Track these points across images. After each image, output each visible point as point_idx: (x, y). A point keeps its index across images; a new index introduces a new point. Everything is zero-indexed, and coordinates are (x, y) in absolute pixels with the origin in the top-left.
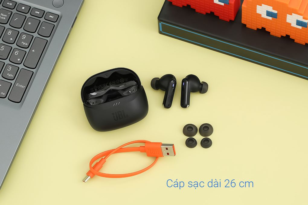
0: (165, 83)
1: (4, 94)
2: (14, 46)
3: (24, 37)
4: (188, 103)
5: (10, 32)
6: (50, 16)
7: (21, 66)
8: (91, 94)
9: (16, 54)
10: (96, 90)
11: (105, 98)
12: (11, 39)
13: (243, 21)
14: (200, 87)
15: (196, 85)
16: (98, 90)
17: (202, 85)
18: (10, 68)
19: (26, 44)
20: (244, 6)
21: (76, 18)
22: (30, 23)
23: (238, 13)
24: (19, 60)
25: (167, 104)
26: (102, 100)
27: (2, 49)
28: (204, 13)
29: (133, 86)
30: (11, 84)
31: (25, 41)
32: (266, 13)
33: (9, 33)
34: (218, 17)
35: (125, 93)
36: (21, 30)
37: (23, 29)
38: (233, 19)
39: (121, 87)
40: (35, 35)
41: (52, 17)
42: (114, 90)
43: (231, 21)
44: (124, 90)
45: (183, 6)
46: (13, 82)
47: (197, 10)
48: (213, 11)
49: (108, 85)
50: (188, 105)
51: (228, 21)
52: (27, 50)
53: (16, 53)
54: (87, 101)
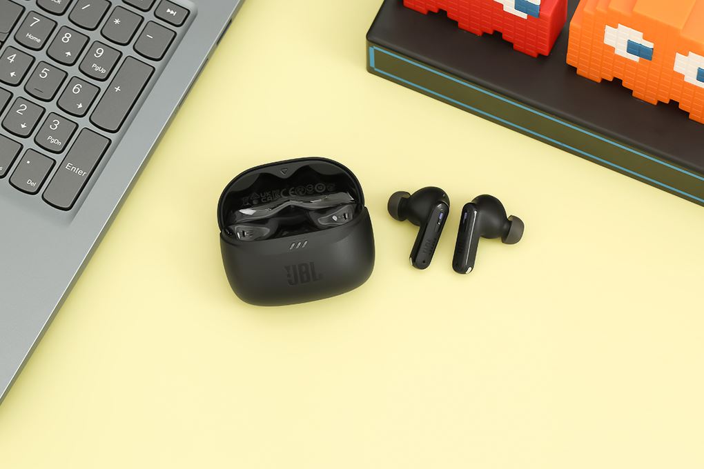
0: (422, 208)
1: (32, 184)
2: (73, 71)
3: (100, 52)
4: (472, 264)
5: (68, 36)
6: (169, 11)
7: (84, 123)
8: (240, 211)
9: (76, 90)
10: (255, 202)
11: (274, 224)
12: (69, 54)
13: (571, 60)
14: (505, 227)
15: (495, 222)
16: (260, 203)
17: (510, 223)
18: (56, 123)
19: (103, 71)
20: (574, 24)
21: (230, 22)
22: (117, 21)
23: (560, 38)
24: (80, 106)
25: (421, 257)
26: (266, 231)
27: (43, 75)
28: (479, 32)
29: (344, 204)
30: (55, 161)
31: (100, 62)
32: (626, 47)
33: (66, 39)
34: (511, 45)
35: (322, 221)
36: (95, 36)
37: (100, 33)
38: (546, 52)
39: (316, 203)
40: (128, 51)
41: (172, 12)
42: (297, 209)
43: (540, 56)
44: (322, 211)
45: (430, 13)
46: (59, 158)
47: (461, 24)
48: (499, 29)
49: (286, 194)
50: (470, 269)
51: (535, 55)
52: (103, 86)
53: (76, 88)
54: (231, 227)
